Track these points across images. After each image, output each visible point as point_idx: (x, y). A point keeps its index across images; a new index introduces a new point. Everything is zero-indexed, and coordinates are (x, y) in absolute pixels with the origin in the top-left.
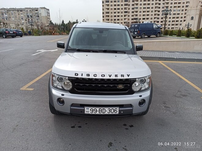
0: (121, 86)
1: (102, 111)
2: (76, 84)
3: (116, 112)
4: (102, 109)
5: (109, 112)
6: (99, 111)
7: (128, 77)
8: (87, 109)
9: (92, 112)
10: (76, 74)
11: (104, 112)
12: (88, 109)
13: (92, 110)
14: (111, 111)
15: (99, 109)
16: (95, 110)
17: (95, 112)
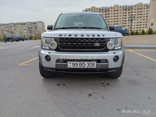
0: (97, 44)
1: (82, 65)
2: (60, 43)
3: (94, 66)
4: (82, 63)
5: (88, 66)
6: (80, 65)
7: (104, 36)
8: (69, 63)
9: (74, 66)
10: (60, 35)
11: (84, 66)
12: (71, 63)
13: (73, 64)
14: (89, 65)
15: (80, 63)
16: (76, 64)
17: (77, 66)
